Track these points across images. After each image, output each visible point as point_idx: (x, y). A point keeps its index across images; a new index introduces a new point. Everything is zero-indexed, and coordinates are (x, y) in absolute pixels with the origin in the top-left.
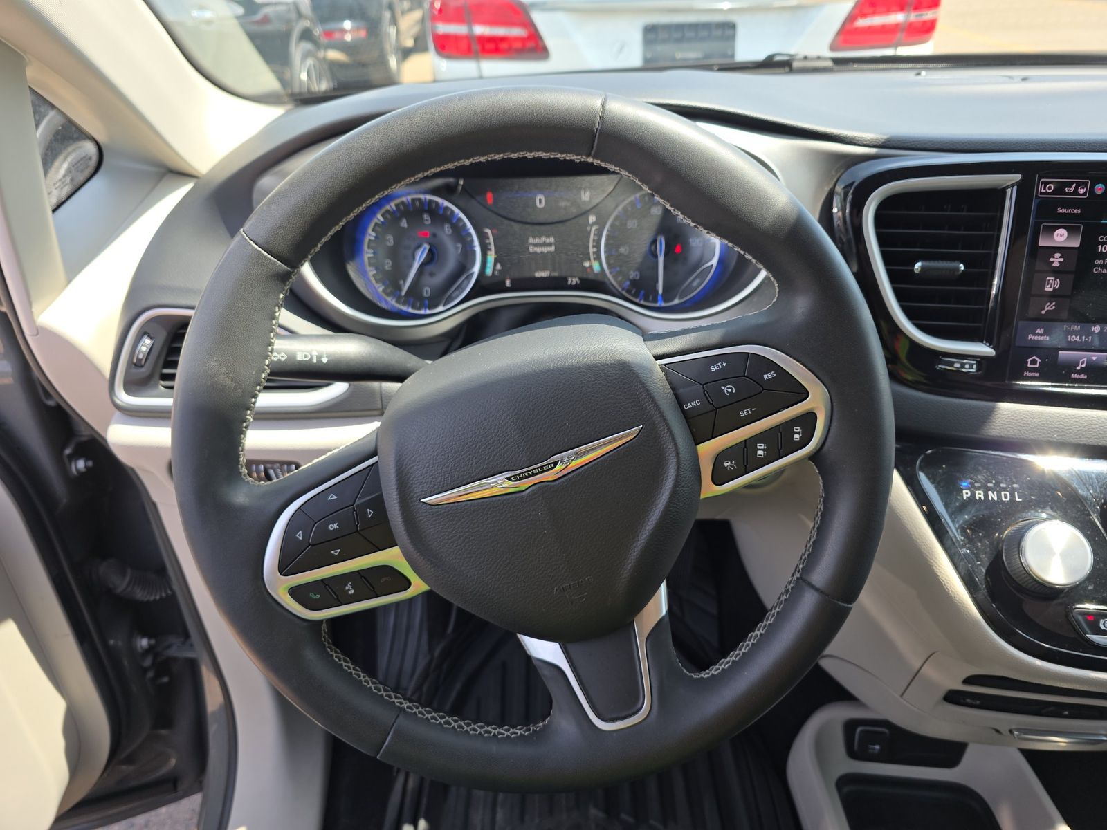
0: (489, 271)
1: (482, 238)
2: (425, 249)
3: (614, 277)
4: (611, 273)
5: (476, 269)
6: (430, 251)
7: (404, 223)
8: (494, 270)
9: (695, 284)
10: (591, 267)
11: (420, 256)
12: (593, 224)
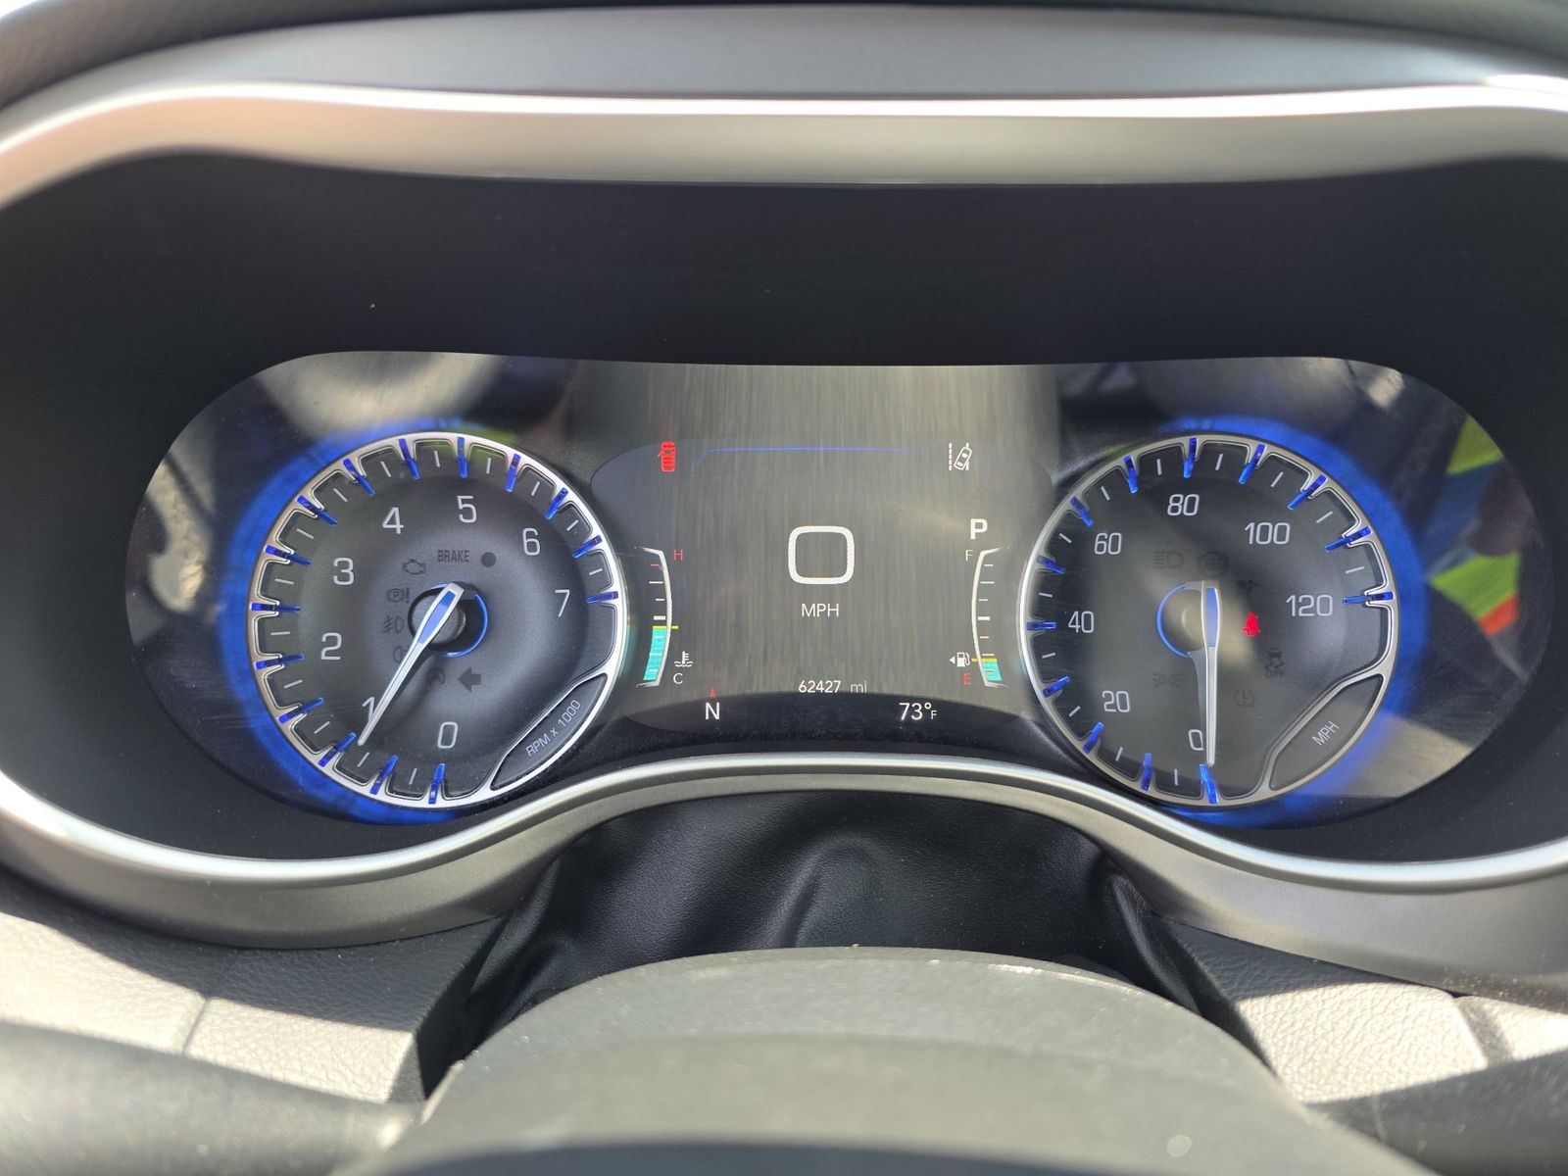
0: (653, 674)
1: (638, 573)
2: (450, 596)
3: (1057, 703)
4: (1047, 693)
5: (612, 668)
6: (467, 606)
7: (394, 520)
8: (670, 668)
9: (1322, 737)
10: (974, 668)
11: (435, 619)
12: (983, 542)
